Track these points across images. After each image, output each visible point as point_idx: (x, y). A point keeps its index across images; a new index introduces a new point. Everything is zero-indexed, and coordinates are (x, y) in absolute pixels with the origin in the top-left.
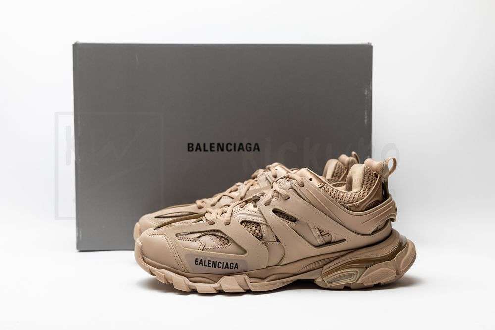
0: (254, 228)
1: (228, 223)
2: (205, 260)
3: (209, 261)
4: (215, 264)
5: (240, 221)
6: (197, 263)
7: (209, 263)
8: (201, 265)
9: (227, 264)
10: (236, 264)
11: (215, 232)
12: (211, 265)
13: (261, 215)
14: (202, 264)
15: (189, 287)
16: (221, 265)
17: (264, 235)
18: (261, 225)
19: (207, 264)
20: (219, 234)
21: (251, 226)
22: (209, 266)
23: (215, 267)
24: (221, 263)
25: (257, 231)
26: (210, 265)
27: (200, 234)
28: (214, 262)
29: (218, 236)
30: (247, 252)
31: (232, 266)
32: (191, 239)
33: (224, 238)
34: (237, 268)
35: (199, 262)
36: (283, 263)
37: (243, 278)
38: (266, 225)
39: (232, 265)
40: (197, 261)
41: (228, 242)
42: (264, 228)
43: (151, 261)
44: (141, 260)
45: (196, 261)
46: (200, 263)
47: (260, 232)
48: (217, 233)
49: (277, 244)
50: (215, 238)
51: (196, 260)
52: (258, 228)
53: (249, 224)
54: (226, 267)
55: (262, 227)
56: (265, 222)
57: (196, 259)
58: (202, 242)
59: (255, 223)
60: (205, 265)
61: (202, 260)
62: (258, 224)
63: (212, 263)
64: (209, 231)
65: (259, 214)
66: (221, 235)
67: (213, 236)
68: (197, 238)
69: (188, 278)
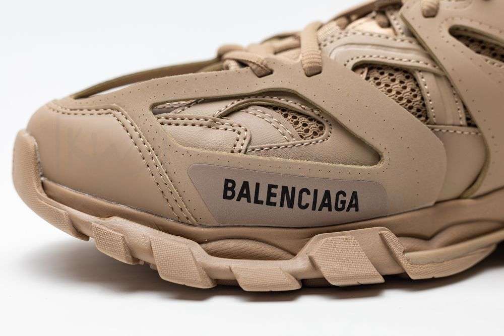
0: (396, 86)
1: (314, 71)
2: (258, 185)
3: (271, 187)
4: (289, 197)
5: (351, 64)
6: (229, 193)
7: (270, 194)
8: (244, 200)
9: (327, 193)
10: (355, 195)
11: (275, 99)
12: (277, 200)
13: (414, 45)
14: (248, 196)
15: (208, 272)
16: (307, 199)
17: (430, 104)
18: (418, 75)
19: (263, 196)
20: (291, 103)
21: (385, 78)
22: (269, 203)
23: (291, 205)
24: (309, 193)
25: (407, 93)
26: (273, 199)
27: (229, 105)
28: (285, 189)
29: (285, 110)
30: (385, 156)
31: (343, 202)
32: (202, 121)
33: (307, 116)
34: (356, 206)
35: (237, 190)
36: (482, 188)
37: (378, 239)
38: (436, 75)
39: (341, 197)
40: (232, 189)
41: (321, 128)
42: (427, 82)
43: (73, 193)
44: (39, 191)
45: (226, 189)
46: (241, 195)
47: (415, 96)
48: (283, 101)
49: (467, 130)
50: (277, 116)
51: (229, 185)
52: (410, 84)
53: (377, 74)
54: (323, 205)
55: (422, 81)
56: (429, 66)
57: (227, 181)
58: (238, 129)
59: (397, 69)
60: (257, 201)
61: (246, 185)
62: (408, 73)
63: (278, 191)
64: (256, 95)
65: (406, 44)
66: (297, 106)
67: (269, 112)
68: (221, 117)
69: (200, 243)
